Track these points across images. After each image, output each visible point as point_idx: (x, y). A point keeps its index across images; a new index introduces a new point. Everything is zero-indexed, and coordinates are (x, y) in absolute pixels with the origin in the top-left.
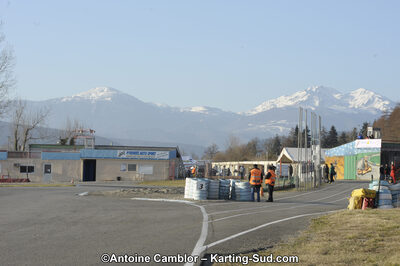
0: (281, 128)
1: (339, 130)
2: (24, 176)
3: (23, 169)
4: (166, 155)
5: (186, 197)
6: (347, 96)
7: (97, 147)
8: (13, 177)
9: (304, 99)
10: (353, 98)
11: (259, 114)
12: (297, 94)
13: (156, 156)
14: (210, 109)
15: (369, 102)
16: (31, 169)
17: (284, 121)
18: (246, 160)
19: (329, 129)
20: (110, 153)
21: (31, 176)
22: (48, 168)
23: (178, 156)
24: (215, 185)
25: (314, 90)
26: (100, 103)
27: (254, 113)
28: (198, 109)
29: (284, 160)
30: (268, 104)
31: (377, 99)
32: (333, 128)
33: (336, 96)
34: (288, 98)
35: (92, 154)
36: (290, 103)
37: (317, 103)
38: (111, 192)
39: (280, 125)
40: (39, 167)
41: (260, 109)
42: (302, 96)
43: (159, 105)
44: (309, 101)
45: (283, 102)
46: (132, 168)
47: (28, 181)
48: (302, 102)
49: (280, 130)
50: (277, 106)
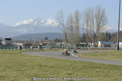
6: (45, 21)
9: (32, 21)
10: (47, 22)
12: (30, 20)
15: (53, 23)
17: (26, 29)
25: (35, 19)
27: (16, 26)
30: (20, 23)
31: (55, 22)
33: (42, 21)
34: (27, 21)
36: (28, 23)
37: (36, 23)
39: (25, 30)
41: (17, 24)
42: (31, 20)
44: (34, 22)
48: (31, 23)
49: (25, 31)
50: (23, 23)
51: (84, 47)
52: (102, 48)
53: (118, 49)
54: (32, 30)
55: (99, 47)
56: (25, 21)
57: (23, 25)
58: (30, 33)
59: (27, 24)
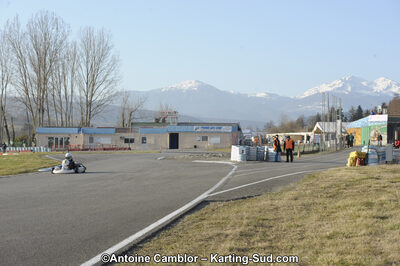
1: (364, 109)
2: (127, 146)
3: (127, 141)
4: (229, 129)
5: (232, 159)
6: (372, 83)
7: (179, 124)
8: (119, 146)
9: (341, 85)
10: (376, 85)
11: (306, 98)
12: (335, 82)
13: (222, 130)
14: (270, 95)
15: (388, 87)
16: (132, 141)
18: (293, 132)
19: (356, 108)
20: (189, 128)
21: (131, 145)
22: (144, 140)
23: (239, 129)
24: (253, 150)
25: (347, 79)
26: (189, 91)
27: (303, 97)
28: (261, 95)
29: (318, 131)
30: (313, 90)
31: (394, 85)
32: (359, 107)
33: (364, 83)
34: (328, 85)
35: (176, 129)
36: (330, 89)
37: (349, 89)
38: (182, 156)
40: (138, 139)
41: (307, 94)
42: (338, 83)
43: (232, 92)
44: (344, 87)
45: (325, 88)
46: (205, 139)
47: (130, 149)
48: (339, 88)
56: (324, 85)
57: (319, 93)
59: (328, 92)
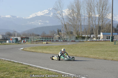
0: (40, 23)
9: (47, 13)
10: (64, 12)
11: (31, 18)
12: (45, 11)
14: (13, 16)
15: (71, 14)
17: (40, 21)
25: (51, 9)
27: (29, 18)
28: (8, 16)
30: (34, 15)
34: (42, 12)
36: (42, 14)
37: (52, 14)
39: (39, 22)
41: (31, 16)
42: (46, 11)
44: (49, 13)
45: (40, 14)
48: (47, 14)
49: (39, 24)
50: (38, 15)
51: (86, 39)
52: (103, 40)
53: (111, 40)
54: (48, 22)
55: (101, 39)
56: (39, 12)
57: (37, 16)
58: (45, 25)
59: (42, 16)
